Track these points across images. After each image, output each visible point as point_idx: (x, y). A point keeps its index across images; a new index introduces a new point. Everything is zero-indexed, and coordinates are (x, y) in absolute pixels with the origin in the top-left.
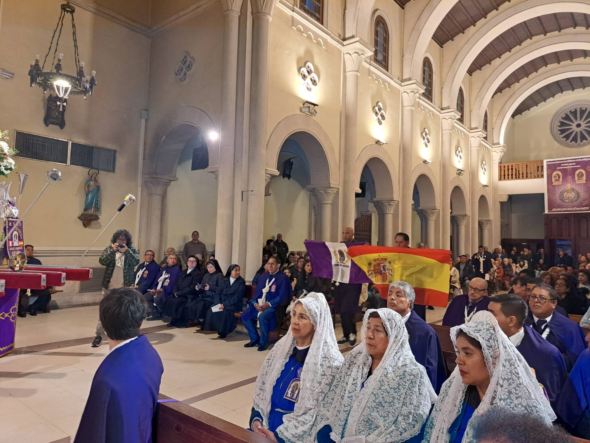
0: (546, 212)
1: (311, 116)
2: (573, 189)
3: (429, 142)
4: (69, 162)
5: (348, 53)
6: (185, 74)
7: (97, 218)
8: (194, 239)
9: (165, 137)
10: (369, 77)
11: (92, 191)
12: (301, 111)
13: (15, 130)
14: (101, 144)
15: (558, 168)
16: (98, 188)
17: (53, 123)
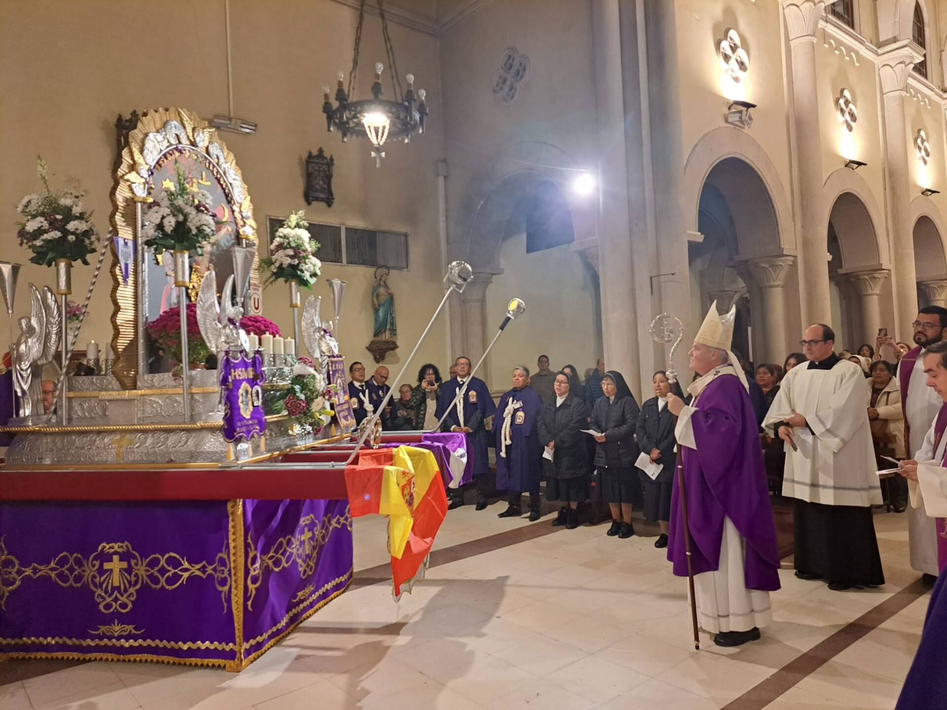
1: (742, 128)
3: (928, 155)
4: (344, 260)
5: (791, 4)
6: (512, 88)
7: (393, 346)
8: (541, 370)
9: (482, 202)
10: (826, 45)
11: (384, 304)
12: (726, 121)
13: (267, 216)
14: (385, 226)
16: (391, 298)
17: (317, 199)
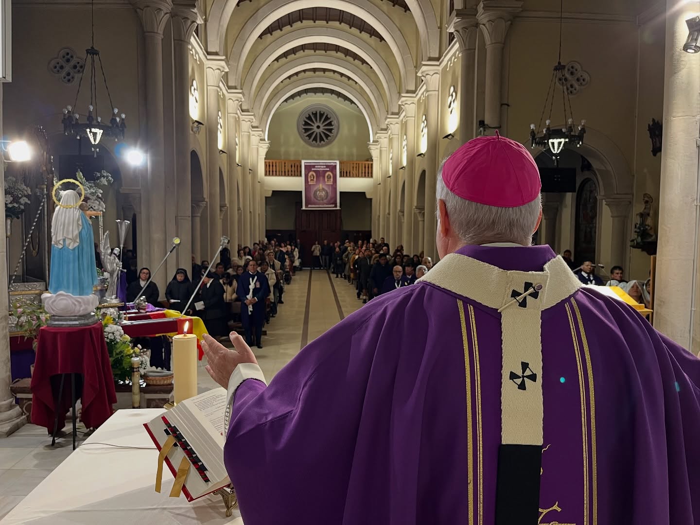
0: (304, 208)
2: (323, 189)
6: (69, 74)
12: (192, 130)
15: (313, 169)
